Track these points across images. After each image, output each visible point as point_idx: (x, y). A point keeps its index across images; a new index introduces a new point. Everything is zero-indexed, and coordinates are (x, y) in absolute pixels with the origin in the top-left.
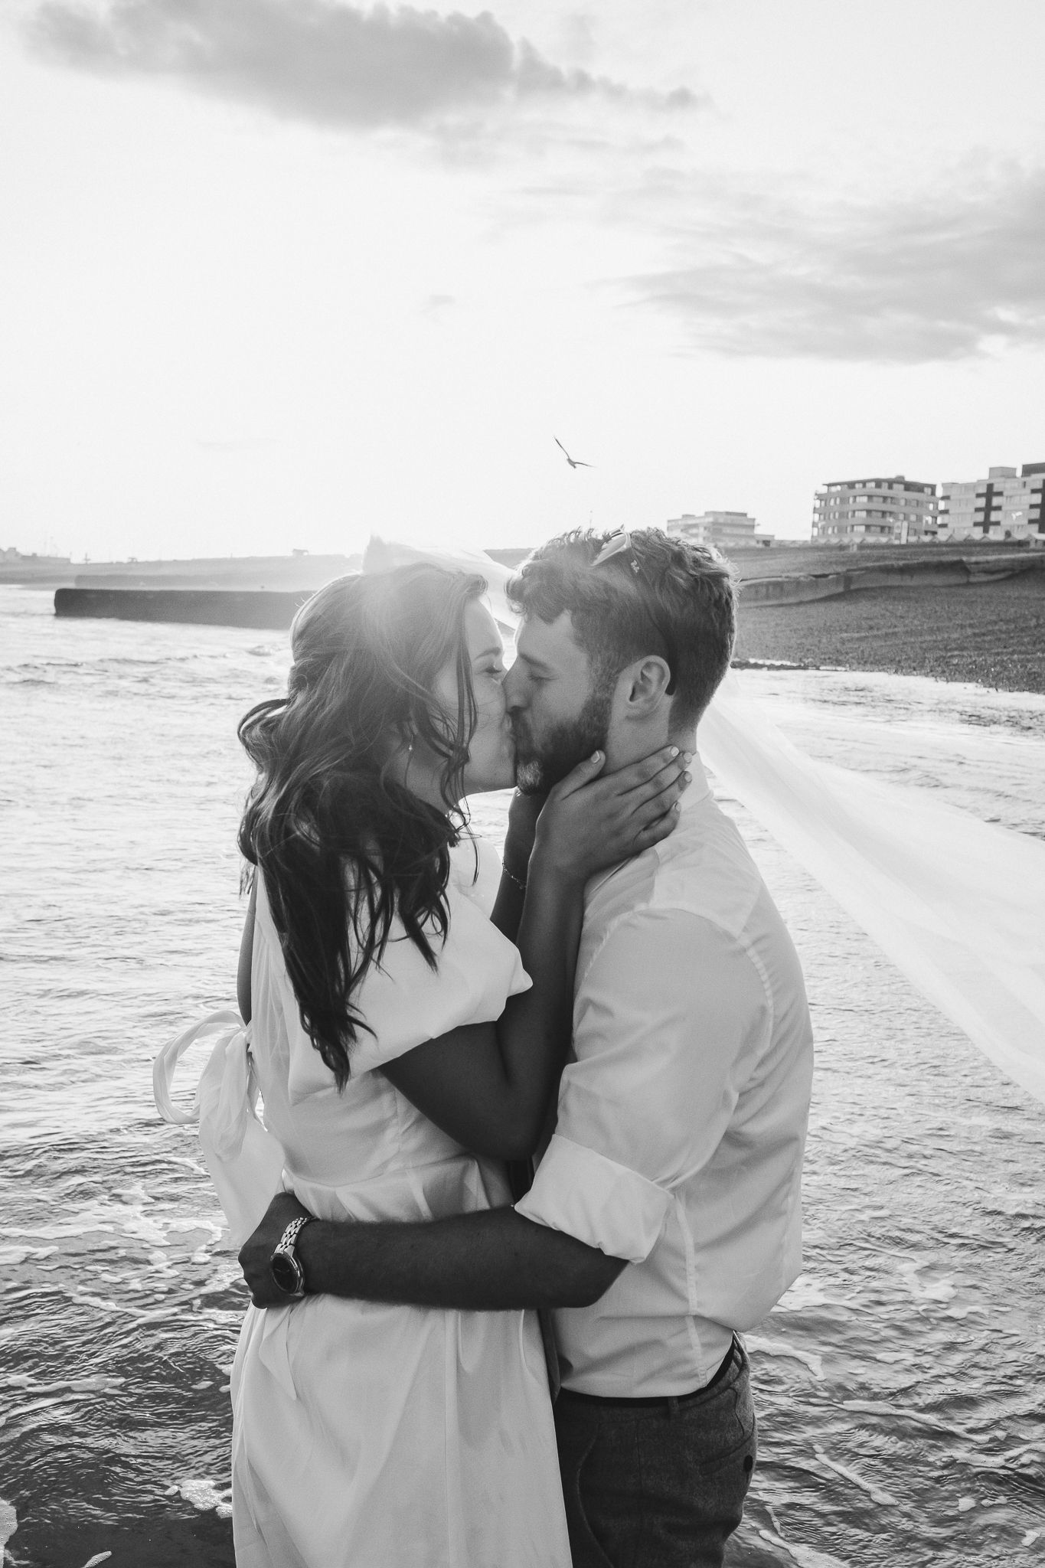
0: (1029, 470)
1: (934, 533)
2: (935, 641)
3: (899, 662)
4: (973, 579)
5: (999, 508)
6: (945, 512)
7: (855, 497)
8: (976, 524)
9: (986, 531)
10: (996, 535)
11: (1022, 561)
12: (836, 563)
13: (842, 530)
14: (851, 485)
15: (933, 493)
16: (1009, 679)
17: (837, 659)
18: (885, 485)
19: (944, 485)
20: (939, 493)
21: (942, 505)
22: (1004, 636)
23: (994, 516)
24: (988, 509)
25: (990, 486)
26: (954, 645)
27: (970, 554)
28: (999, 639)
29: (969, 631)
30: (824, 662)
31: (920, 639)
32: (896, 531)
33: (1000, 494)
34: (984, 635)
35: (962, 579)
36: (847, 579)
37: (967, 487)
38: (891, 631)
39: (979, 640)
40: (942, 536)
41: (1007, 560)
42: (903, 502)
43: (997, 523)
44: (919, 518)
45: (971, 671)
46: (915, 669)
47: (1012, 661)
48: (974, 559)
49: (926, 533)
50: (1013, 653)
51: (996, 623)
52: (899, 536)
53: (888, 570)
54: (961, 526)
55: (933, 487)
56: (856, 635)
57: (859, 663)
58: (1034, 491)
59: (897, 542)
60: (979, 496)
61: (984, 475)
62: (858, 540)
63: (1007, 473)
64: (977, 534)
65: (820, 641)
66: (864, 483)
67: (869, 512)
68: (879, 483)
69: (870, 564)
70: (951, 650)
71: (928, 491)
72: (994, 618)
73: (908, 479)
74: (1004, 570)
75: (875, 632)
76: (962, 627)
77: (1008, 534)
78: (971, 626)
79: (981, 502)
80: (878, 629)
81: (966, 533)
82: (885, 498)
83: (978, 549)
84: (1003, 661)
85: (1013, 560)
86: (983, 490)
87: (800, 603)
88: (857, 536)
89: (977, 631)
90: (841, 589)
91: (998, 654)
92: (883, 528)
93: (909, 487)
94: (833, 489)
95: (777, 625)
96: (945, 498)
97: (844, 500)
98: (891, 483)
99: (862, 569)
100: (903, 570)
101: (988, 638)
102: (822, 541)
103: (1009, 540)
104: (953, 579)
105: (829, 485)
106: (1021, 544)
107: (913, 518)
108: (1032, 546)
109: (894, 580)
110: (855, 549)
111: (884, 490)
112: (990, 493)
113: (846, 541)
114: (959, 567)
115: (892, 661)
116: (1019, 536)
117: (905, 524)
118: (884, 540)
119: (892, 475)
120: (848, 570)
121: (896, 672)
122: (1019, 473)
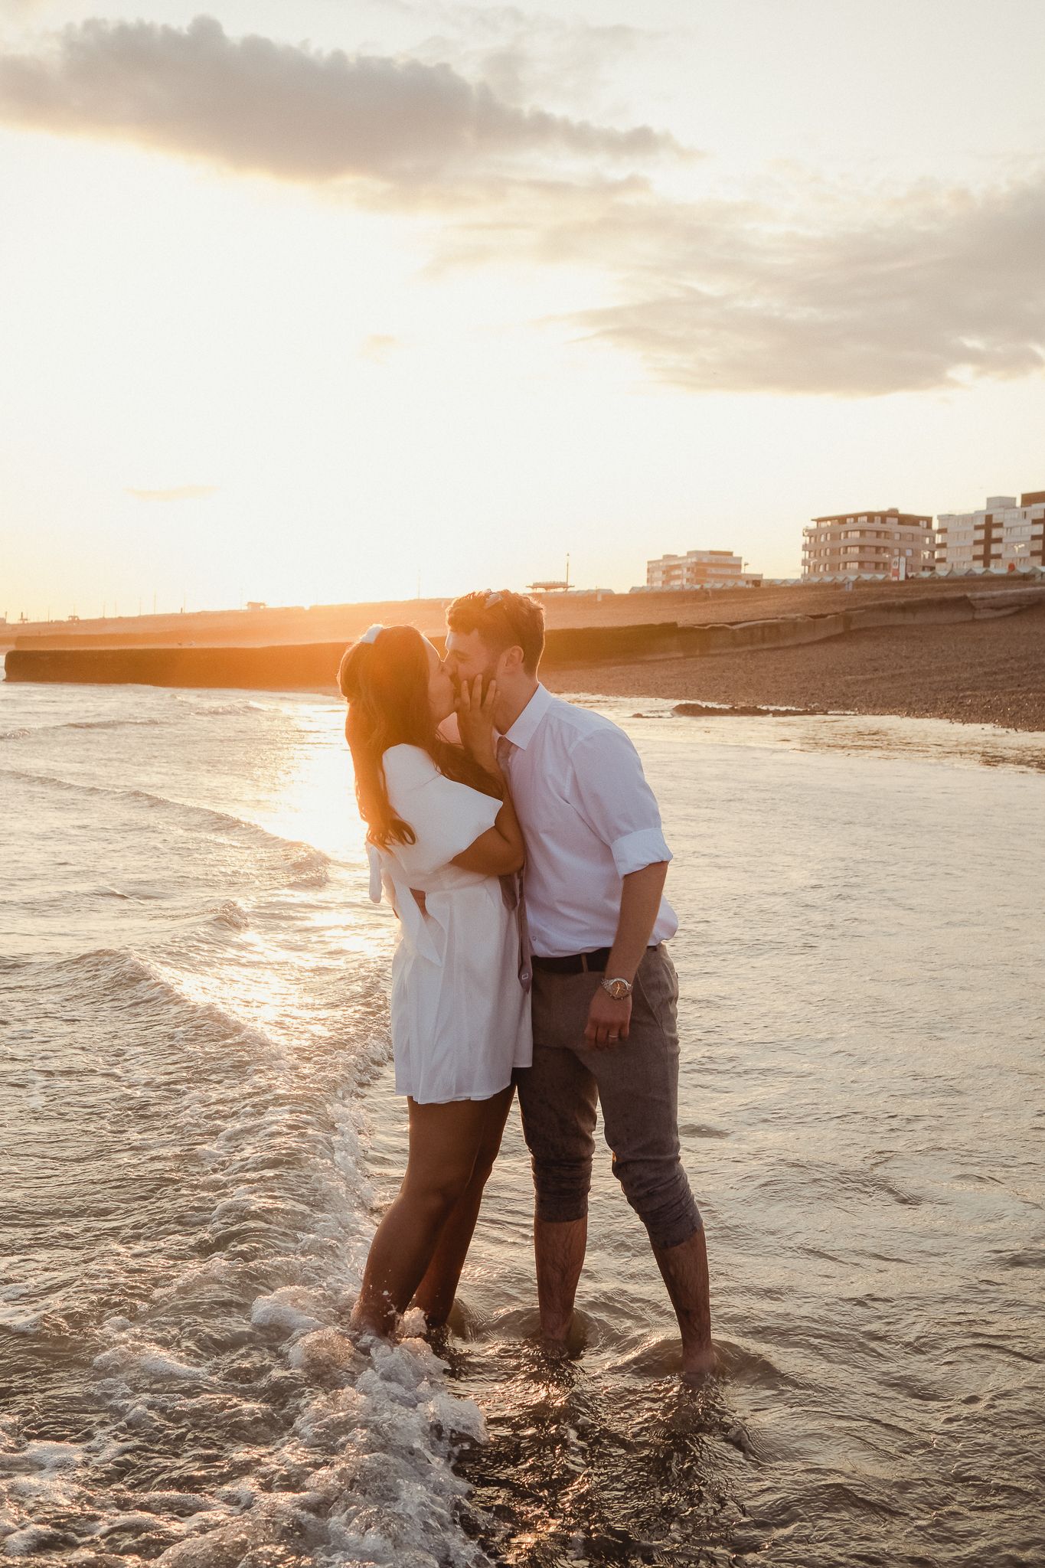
0: (1029, 499)
1: (932, 569)
2: (945, 682)
3: (910, 703)
4: (977, 616)
5: (999, 540)
6: (943, 546)
7: (847, 532)
8: (976, 558)
9: (987, 564)
10: (998, 569)
11: (1030, 596)
12: (834, 602)
13: (834, 568)
14: (842, 520)
15: (929, 526)
16: (1027, 718)
17: (845, 703)
18: (878, 519)
19: (940, 518)
20: (935, 525)
21: (939, 539)
22: (1016, 674)
23: (995, 549)
24: (988, 541)
25: (989, 518)
26: (965, 685)
27: (974, 589)
28: (1012, 678)
29: (980, 670)
30: (831, 706)
31: (928, 680)
32: (895, 567)
33: (1000, 525)
34: (995, 673)
35: (967, 616)
36: (847, 619)
37: (965, 518)
38: (897, 672)
39: (991, 679)
40: (942, 571)
41: (1014, 595)
42: (897, 537)
43: (998, 556)
44: (916, 553)
45: (986, 711)
46: (927, 711)
47: (1028, 700)
48: (978, 595)
49: (924, 569)
50: (1029, 691)
51: (1007, 660)
52: (896, 573)
53: (889, 608)
54: (961, 560)
55: (929, 520)
56: (861, 677)
57: (868, 707)
58: (1035, 522)
59: (895, 579)
60: (977, 528)
61: (982, 506)
62: (853, 578)
63: (1006, 503)
64: (978, 568)
65: (823, 685)
66: (856, 517)
67: (862, 547)
68: (871, 516)
69: (868, 603)
70: (962, 690)
71: (923, 524)
72: (1003, 656)
73: (902, 511)
74: (1011, 606)
75: (881, 674)
76: (972, 666)
77: (1012, 567)
78: (981, 665)
79: (980, 535)
80: (883, 671)
81: (966, 567)
82: (878, 533)
83: (982, 583)
84: (1019, 700)
85: (1021, 595)
86: (981, 522)
87: (799, 646)
88: (851, 573)
89: (987, 670)
90: (840, 630)
91: (1013, 693)
92: (877, 564)
93: (904, 520)
94: (823, 524)
95: (776, 669)
96: (941, 531)
97: (835, 537)
98: (884, 516)
99: (861, 608)
100: (904, 608)
101: (1000, 677)
102: (815, 580)
103: (1013, 574)
104: (959, 616)
105: (819, 521)
106: (1026, 578)
107: (909, 553)
108: (1038, 579)
109: (897, 619)
110: (850, 588)
111: (877, 524)
112: (989, 524)
113: (840, 578)
114: (963, 603)
115: (902, 703)
116: (1023, 569)
117: (903, 560)
118: (880, 577)
119: (884, 507)
120: (847, 610)
121: (908, 715)
122: (1019, 503)
